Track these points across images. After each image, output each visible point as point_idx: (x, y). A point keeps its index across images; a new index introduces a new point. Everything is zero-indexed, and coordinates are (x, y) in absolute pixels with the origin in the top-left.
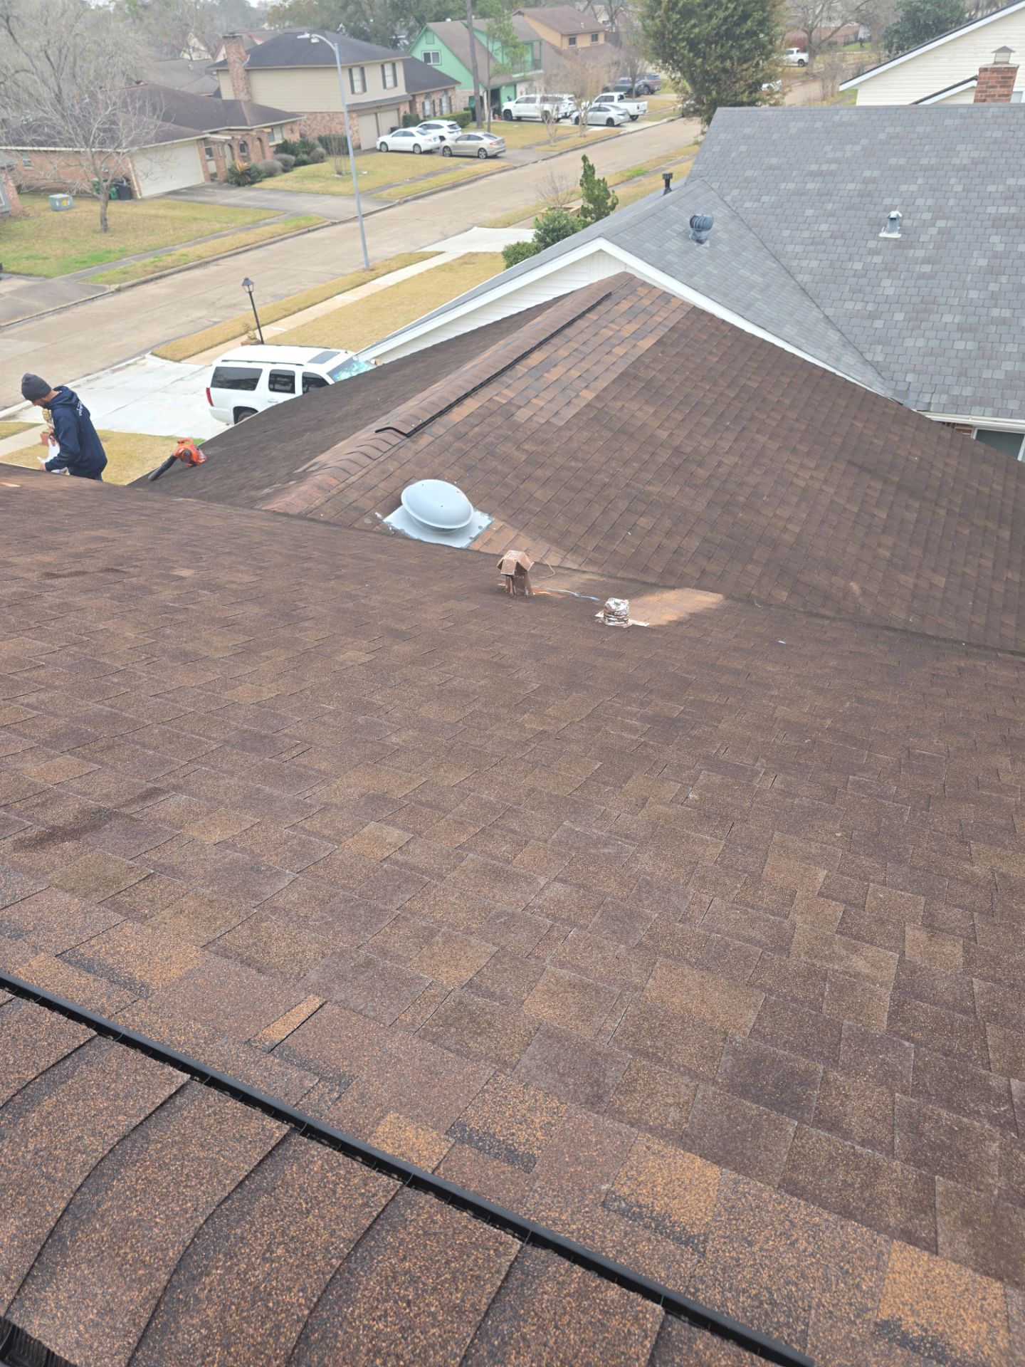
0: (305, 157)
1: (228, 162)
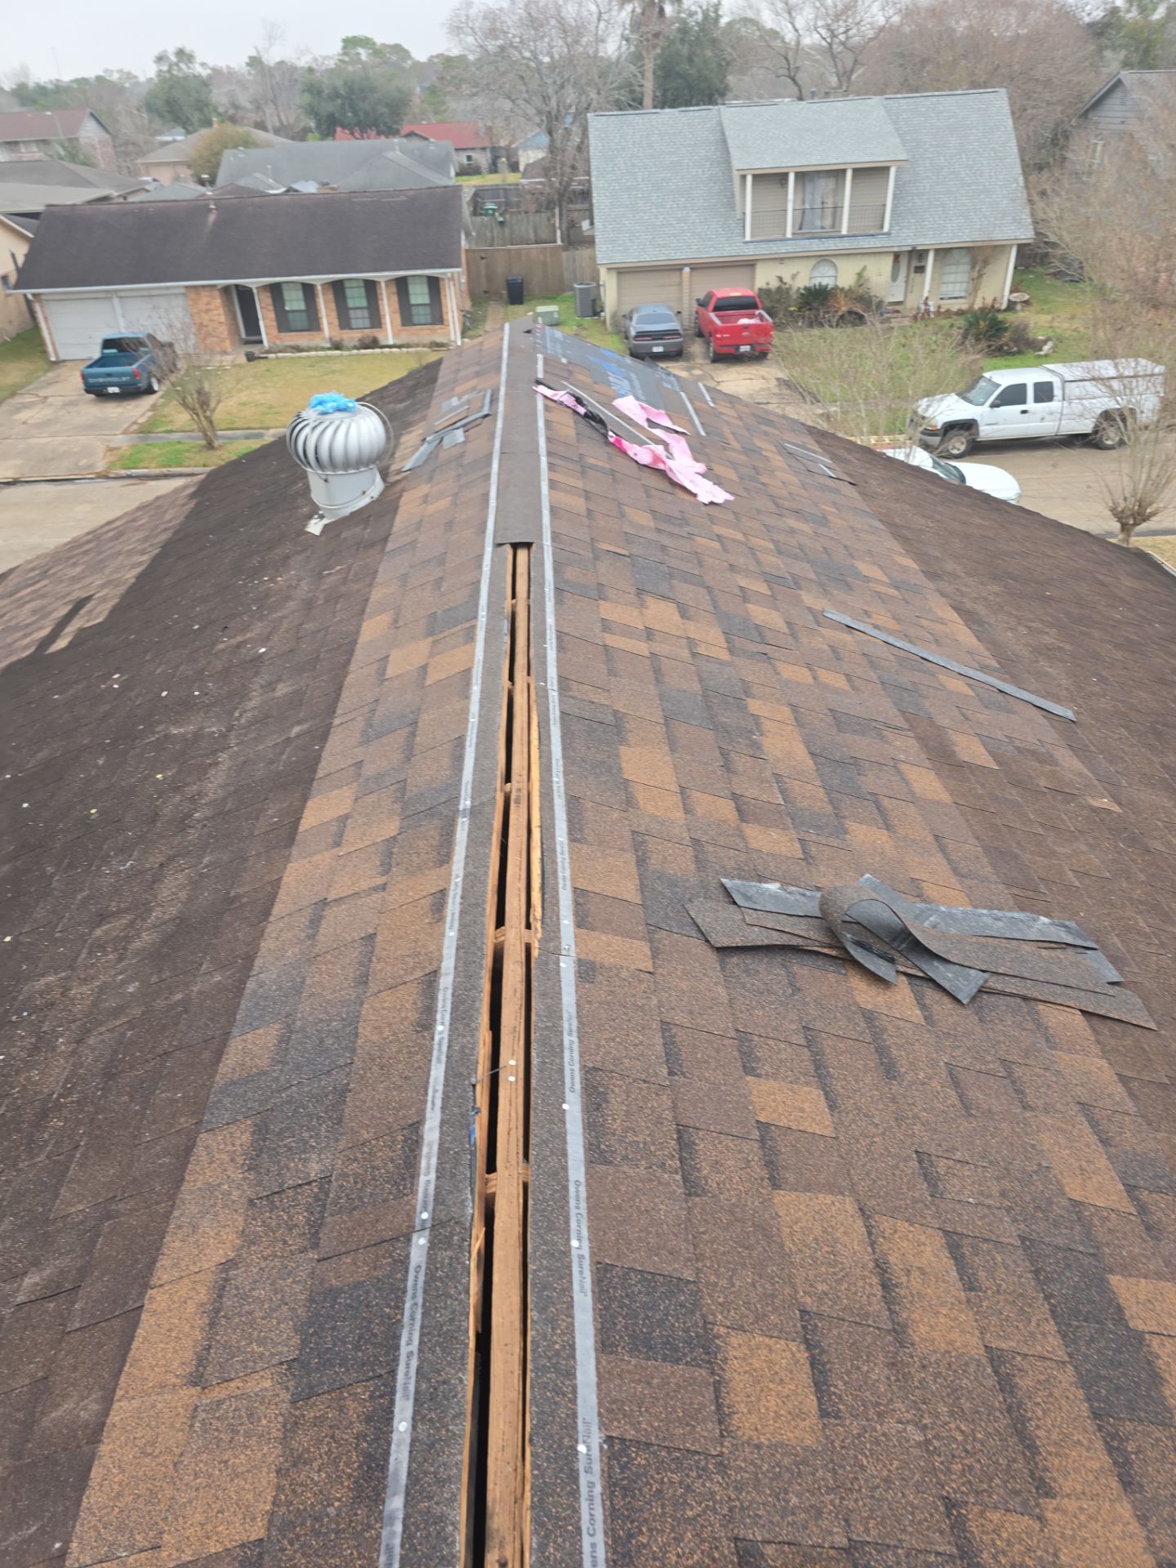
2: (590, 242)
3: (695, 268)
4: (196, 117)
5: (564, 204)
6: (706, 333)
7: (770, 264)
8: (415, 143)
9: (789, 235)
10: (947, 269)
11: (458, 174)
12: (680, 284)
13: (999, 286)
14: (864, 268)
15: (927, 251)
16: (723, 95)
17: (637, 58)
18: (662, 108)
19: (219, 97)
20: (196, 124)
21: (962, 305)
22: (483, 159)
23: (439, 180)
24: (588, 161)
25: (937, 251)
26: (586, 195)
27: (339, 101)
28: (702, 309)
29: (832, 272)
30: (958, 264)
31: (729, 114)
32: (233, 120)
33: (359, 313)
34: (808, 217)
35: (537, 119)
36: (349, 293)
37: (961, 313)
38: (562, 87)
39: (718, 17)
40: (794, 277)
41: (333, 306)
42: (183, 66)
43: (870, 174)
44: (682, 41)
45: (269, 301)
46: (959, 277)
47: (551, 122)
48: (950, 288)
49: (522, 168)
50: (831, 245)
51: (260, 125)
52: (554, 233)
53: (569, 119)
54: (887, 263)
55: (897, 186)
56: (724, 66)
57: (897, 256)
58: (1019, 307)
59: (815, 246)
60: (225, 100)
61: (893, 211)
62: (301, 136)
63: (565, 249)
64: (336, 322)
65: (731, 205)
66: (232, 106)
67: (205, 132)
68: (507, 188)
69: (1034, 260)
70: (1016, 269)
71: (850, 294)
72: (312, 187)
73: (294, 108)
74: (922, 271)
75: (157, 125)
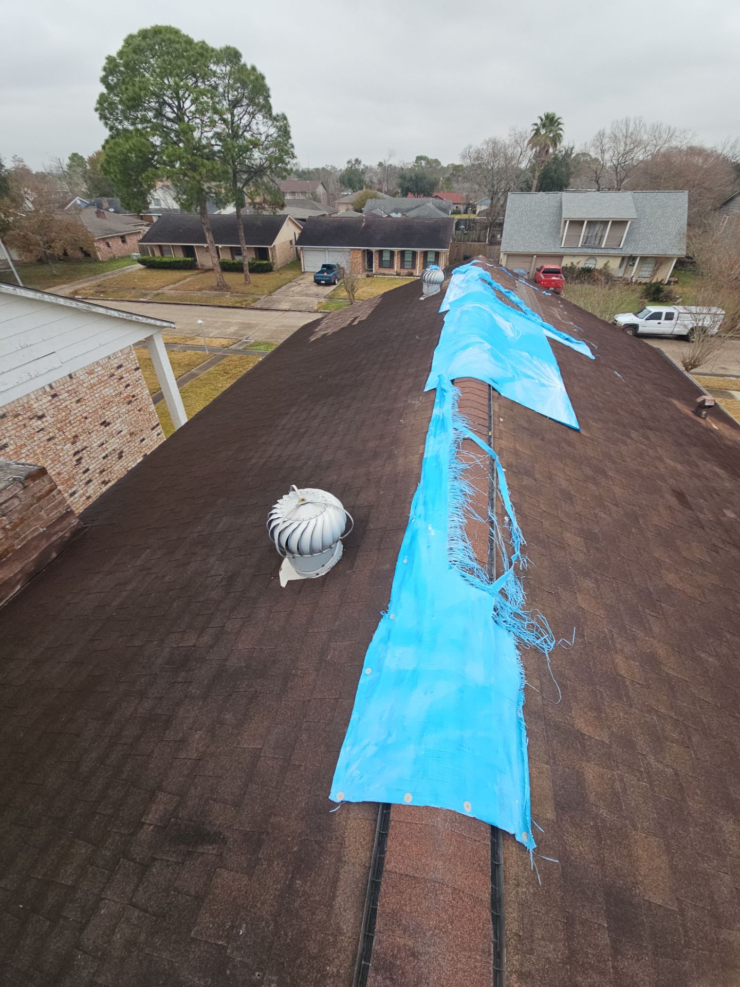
2: (499, 243)
3: (539, 256)
4: (357, 185)
5: (492, 228)
6: (539, 280)
7: (569, 257)
8: (438, 200)
9: (579, 246)
10: (644, 265)
11: (452, 214)
12: (531, 262)
13: (665, 273)
14: (608, 262)
15: (637, 257)
16: (566, 187)
17: (532, 169)
18: (539, 191)
19: (366, 178)
20: (357, 188)
21: (648, 280)
22: (462, 208)
23: (444, 215)
24: (504, 211)
25: (641, 257)
26: (501, 225)
27: (412, 182)
28: (538, 272)
29: (594, 262)
30: (649, 263)
31: (565, 196)
32: (370, 188)
33: (408, 263)
34: (589, 239)
35: (488, 194)
36: (406, 255)
37: (645, 284)
38: (501, 180)
39: (571, 153)
40: (578, 263)
41: (400, 260)
42: (356, 165)
43: (619, 223)
44: (554, 163)
45: (378, 256)
46: (649, 269)
47: (493, 195)
48: (644, 273)
49: (477, 212)
50: (596, 251)
51: (380, 190)
52: (486, 239)
53: (501, 194)
54: (618, 261)
55: (629, 229)
56: (569, 175)
57: (623, 258)
58: (672, 283)
59: (590, 251)
60: (368, 179)
61: (626, 239)
62: (394, 195)
63: (489, 245)
64: (399, 266)
65: (558, 232)
66: (372, 182)
67: (360, 192)
68: (470, 220)
69: (683, 264)
70: (675, 267)
71: (600, 271)
72: (399, 215)
73: (394, 184)
74: (633, 265)
75: (343, 188)
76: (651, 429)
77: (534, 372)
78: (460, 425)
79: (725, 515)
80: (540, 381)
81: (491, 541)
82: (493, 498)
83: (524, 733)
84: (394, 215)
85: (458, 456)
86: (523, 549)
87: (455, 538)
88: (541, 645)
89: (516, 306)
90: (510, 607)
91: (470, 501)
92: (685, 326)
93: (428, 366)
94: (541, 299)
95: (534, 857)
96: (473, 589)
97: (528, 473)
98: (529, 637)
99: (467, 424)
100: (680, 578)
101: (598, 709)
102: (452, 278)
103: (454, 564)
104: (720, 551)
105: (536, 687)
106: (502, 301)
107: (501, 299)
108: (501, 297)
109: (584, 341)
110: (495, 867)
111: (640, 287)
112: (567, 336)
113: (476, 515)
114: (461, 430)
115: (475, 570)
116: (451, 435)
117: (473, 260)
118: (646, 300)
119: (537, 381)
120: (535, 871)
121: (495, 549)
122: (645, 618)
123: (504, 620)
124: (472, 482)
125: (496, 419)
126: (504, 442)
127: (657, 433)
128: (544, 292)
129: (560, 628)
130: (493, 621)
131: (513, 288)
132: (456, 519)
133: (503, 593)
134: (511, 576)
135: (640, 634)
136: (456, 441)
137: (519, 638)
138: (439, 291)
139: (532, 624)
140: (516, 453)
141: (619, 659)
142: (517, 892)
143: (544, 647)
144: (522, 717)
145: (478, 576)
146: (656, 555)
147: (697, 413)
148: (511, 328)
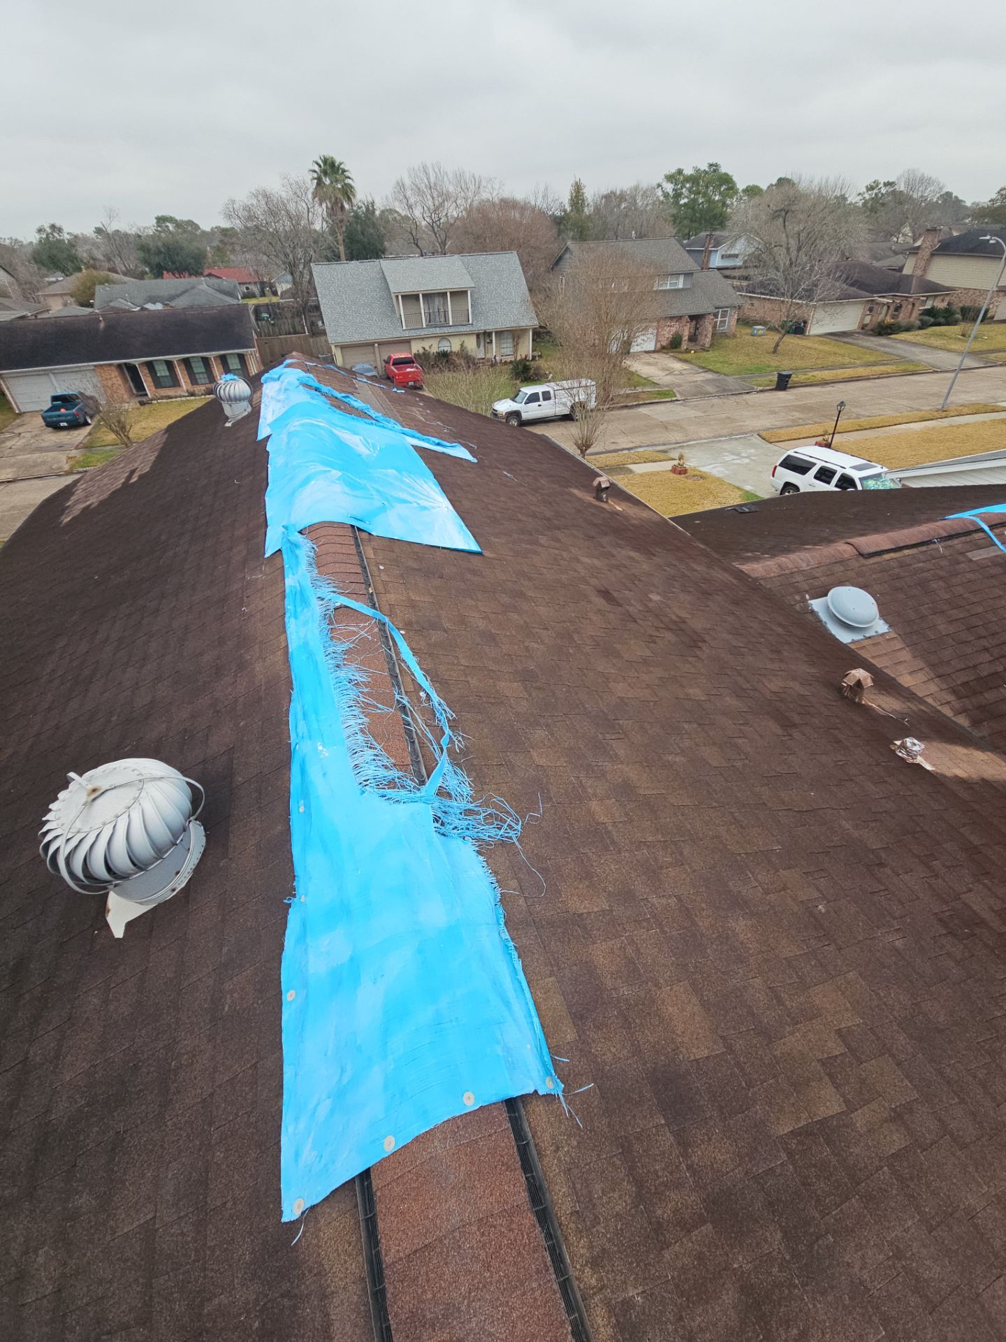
0: (942, 320)
1: (881, 318)
2: (324, 333)
3: (380, 344)
4: (70, 265)
5: (306, 312)
6: (391, 376)
7: (418, 341)
8: (214, 281)
9: (424, 326)
10: (502, 341)
11: (242, 298)
12: (374, 353)
13: (526, 348)
14: (463, 341)
15: (492, 333)
16: (383, 252)
18: (351, 261)
19: (82, 252)
20: (71, 269)
21: (512, 358)
22: (255, 289)
23: (234, 302)
24: (315, 289)
25: (496, 332)
26: (317, 308)
27: (163, 256)
28: (387, 365)
29: (448, 344)
30: (507, 338)
31: (385, 264)
32: (94, 267)
33: (202, 376)
34: (432, 317)
35: (283, 266)
36: (193, 365)
37: (511, 362)
38: (294, 248)
39: (374, 209)
40: (430, 347)
41: (185, 372)
42: (56, 234)
43: (459, 294)
44: (356, 222)
45: (147, 371)
46: (508, 345)
47: (292, 268)
48: (505, 350)
49: (279, 294)
50: (446, 330)
51: (113, 270)
52: (304, 329)
53: (301, 266)
54: (473, 339)
55: (472, 300)
56: (381, 237)
58: (536, 358)
60: (85, 255)
61: (472, 312)
62: (141, 276)
63: (310, 337)
64: (188, 382)
65: (393, 311)
66: (94, 259)
67: (78, 275)
68: (273, 305)
69: (540, 335)
70: (533, 340)
71: (457, 354)
72: (159, 306)
73: (133, 260)
74: (491, 342)
75: (44, 270)
76: (559, 529)
77: (409, 493)
78: (326, 591)
79: (651, 600)
80: (418, 504)
81: (409, 733)
82: (396, 673)
83: (515, 954)
84: (150, 306)
85: (333, 635)
86: (453, 725)
87: (358, 750)
88: (506, 835)
89: (362, 414)
90: (457, 805)
91: (366, 690)
92: (565, 405)
93: (262, 519)
94: (394, 400)
95: (565, 1100)
96: (401, 806)
97: (434, 626)
98: (491, 833)
99: (334, 587)
100: (629, 685)
101: (588, 875)
102: (264, 389)
103: (366, 785)
104: (657, 640)
105: (514, 890)
106: (341, 409)
107: (339, 408)
108: (338, 404)
109: (459, 443)
110: (523, 1151)
111: (506, 367)
112: (437, 441)
113: (379, 706)
114: (329, 597)
115: (397, 780)
116: (317, 609)
117: (285, 360)
118: (518, 382)
119: (415, 504)
120: (571, 1116)
121: (416, 741)
122: (608, 744)
123: (452, 827)
124: (362, 663)
125: (375, 569)
126: (392, 596)
127: (566, 531)
128: (395, 390)
129: (523, 801)
130: (439, 835)
131: (353, 390)
132: (352, 722)
133: (443, 793)
134: (447, 765)
135: (608, 766)
136: (326, 615)
137: (478, 839)
138: (249, 409)
139: (490, 814)
140: (413, 605)
141: (594, 805)
142: (559, 1159)
143: (510, 835)
144: (508, 937)
145: (403, 787)
146: (599, 670)
147: (599, 499)
148: (363, 444)
